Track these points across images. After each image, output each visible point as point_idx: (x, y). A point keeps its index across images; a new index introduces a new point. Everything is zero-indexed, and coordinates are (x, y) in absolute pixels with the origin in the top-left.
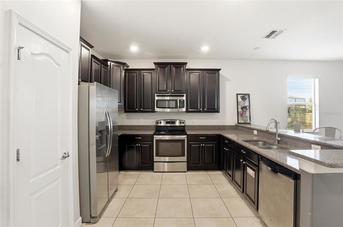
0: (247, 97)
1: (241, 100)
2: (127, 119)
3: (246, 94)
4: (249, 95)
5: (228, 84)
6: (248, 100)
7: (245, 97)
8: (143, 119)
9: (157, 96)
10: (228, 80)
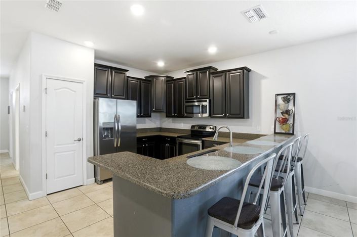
0: (292, 98)
1: (282, 102)
2: (173, 123)
3: (289, 94)
4: (294, 94)
5: (264, 82)
6: (292, 102)
7: (289, 97)
8: (184, 123)
9: (186, 102)
10: (264, 77)
